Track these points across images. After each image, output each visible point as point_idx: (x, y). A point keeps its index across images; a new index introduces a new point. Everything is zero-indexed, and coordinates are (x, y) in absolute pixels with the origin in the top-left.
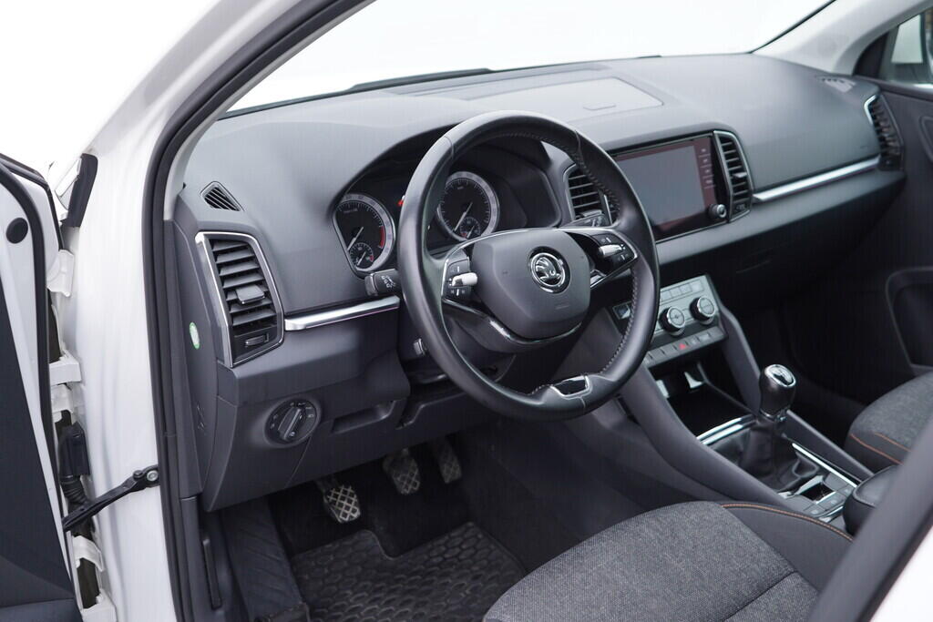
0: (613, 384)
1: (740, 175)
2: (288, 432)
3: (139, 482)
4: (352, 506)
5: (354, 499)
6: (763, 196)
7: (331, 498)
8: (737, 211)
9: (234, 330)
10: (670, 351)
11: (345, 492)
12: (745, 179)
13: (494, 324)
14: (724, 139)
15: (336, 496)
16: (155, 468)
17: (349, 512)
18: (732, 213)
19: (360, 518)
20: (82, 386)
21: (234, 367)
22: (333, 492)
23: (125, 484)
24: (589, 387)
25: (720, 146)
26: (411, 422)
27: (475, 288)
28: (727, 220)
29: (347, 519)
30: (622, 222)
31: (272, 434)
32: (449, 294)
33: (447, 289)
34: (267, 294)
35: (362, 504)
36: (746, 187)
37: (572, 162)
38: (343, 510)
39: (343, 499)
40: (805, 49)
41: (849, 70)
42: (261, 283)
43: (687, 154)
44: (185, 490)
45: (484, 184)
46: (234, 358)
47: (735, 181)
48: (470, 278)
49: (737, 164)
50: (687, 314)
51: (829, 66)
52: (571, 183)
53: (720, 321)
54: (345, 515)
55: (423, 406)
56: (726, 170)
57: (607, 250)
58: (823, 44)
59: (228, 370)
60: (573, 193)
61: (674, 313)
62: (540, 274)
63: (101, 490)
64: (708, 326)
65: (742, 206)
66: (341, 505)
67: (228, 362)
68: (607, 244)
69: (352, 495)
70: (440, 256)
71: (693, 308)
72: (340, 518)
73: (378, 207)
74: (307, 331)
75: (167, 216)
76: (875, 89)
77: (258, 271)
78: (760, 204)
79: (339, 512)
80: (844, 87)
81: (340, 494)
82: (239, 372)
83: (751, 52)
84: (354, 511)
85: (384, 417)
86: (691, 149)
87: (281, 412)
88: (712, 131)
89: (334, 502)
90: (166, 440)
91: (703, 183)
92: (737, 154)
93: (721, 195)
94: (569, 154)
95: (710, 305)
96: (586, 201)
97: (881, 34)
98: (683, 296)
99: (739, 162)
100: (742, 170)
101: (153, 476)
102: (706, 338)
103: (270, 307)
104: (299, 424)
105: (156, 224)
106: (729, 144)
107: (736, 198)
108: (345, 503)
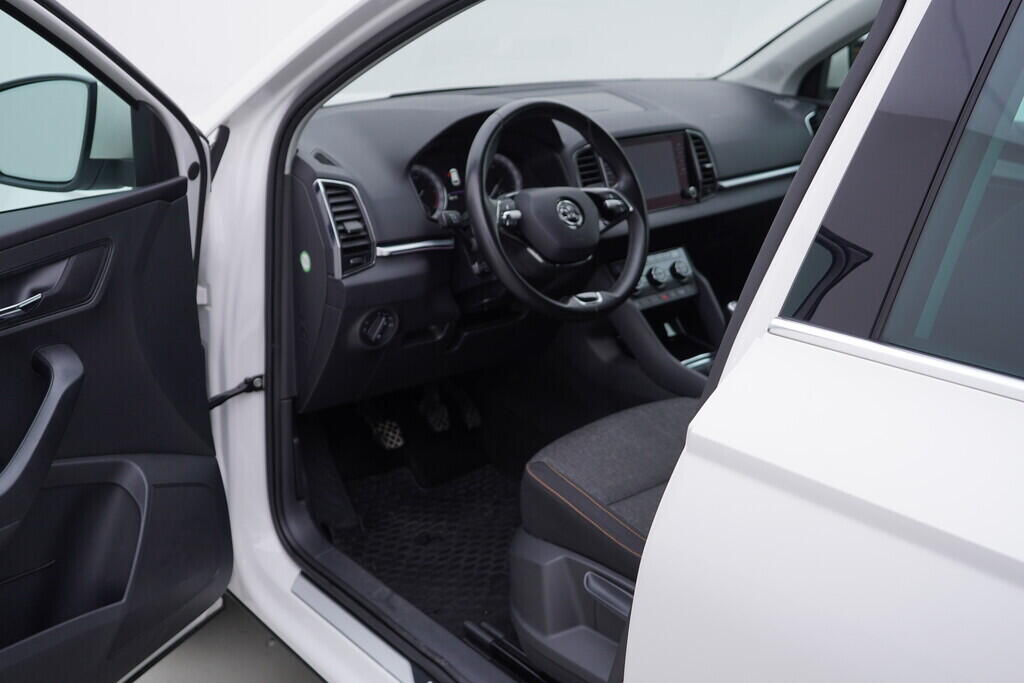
0: (617, 299)
1: (708, 166)
2: (376, 335)
3: (249, 386)
4: (397, 436)
5: (398, 431)
6: (726, 184)
7: (380, 429)
8: (705, 194)
9: (344, 251)
10: (656, 300)
11: (391, 426)
12: (711, 169)
13: (531, 252)
14: (695, 137)
15: (383, 428)
16: (261, 377)
17: (395, 441)
18: (703, 194)
19: (402, 447)
20: (208, 308)
21: (343, 278)
22: (381, 425)
23: (239, 387)
24: (600, 300)
25: (692, 143)
26: (456, 348)
27: (520, 222)
28: (698, 200)
29: (393, 446)
30: (621, 184)
31: (364, 337)
32: (502, 223)
33: (501, 220)
34: (365, 228)
35: (403, 435)
36: (712, 175)
37: (585, 142)
38: (390, 439)
39: (389, 430)
40: (759, 74)
41: (793, 92)
42: (360, 219)
43: (666, 146)
44: (284, 394)
45: (510, 165)
46: (343, 273)
47: (704, 170)
48: (516, 214)
49: (704, 157)
50: (668, 273)
51: (777, 88)
52: (579, 163)
53: (694, 280)
54: (391, 443)
55: (466, 334)
56: (696, 162)
57: (609, 203)
58: (772, 70)
59: (337, 281)
60: (581, 170)
61: (659, 270)
62: (564, 214)
63: (215, 390)
64: (683, 284)
65: (709, 191)
66: (388, 435)
67: (338, 273)
68: (609, 199)
69: (396, 428)
70: (495, 197)
71: (673, 269)
72: (388, 445)
73: (433, 176)
74: (392, 256)
75: (287, 171)
76: (814, 107)
77: (357, 210)
78: (723, 190)
79: (386, 440)
80: (790, 105)
81: (387, 427)
82: (347, 282)
83: (715, 79)
84: (398, 440)
85: (439, 337)
86: (668, 144)
87: (372, 319)
88: (684, 130)
89: (382, 433)
90: (273, 350)
91: (679, 170)
92: (704, 150)
93: (692, 180)
94: (582, 133)
95: (685, 267)
96: (591, 176)
97: (817, 62)
98: (665, 260)
99: (706, 156)
100: (709, 162)
101: (258, 383)
102: (683, 292)
103: (366, 237)
104: (385, 328)
105: (279, 176)
106: (699, 141)
107: (704, 183)
108: (391, 434)
